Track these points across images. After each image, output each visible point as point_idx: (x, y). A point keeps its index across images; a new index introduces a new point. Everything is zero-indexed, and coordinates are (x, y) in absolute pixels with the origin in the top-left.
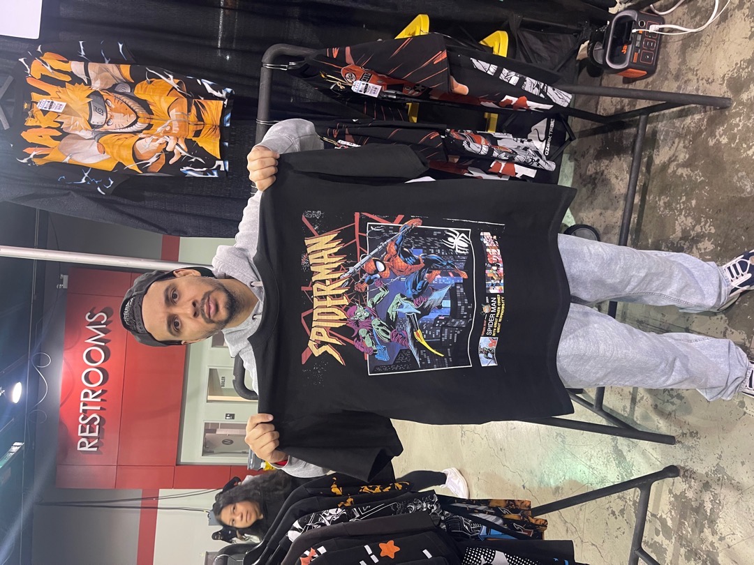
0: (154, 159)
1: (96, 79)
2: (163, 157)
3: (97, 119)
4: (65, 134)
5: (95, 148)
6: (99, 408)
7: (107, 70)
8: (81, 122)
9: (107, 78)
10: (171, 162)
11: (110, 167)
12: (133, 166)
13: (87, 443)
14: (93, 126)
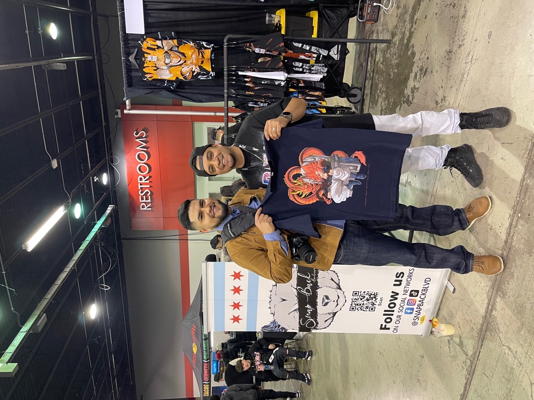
0: (188, 74)
1: (165, 46)
2: (191, 73)
3: (167, 61)
4: (158, 68)
5: (168, 72)
6: (149, 186)
7: (169, 43)
8: (162, 63)
9: (169, 46)
10: (194, 74)
11: (174, 79)
12: (181, 78)
13: (145, 206)
14: (166, 64)
